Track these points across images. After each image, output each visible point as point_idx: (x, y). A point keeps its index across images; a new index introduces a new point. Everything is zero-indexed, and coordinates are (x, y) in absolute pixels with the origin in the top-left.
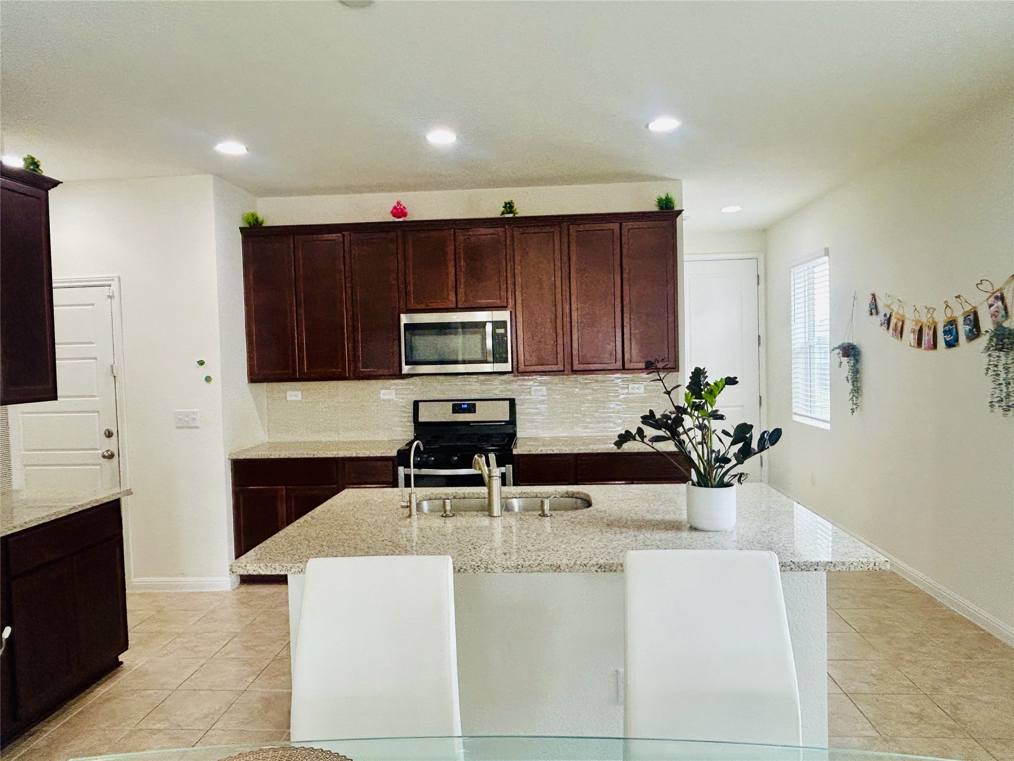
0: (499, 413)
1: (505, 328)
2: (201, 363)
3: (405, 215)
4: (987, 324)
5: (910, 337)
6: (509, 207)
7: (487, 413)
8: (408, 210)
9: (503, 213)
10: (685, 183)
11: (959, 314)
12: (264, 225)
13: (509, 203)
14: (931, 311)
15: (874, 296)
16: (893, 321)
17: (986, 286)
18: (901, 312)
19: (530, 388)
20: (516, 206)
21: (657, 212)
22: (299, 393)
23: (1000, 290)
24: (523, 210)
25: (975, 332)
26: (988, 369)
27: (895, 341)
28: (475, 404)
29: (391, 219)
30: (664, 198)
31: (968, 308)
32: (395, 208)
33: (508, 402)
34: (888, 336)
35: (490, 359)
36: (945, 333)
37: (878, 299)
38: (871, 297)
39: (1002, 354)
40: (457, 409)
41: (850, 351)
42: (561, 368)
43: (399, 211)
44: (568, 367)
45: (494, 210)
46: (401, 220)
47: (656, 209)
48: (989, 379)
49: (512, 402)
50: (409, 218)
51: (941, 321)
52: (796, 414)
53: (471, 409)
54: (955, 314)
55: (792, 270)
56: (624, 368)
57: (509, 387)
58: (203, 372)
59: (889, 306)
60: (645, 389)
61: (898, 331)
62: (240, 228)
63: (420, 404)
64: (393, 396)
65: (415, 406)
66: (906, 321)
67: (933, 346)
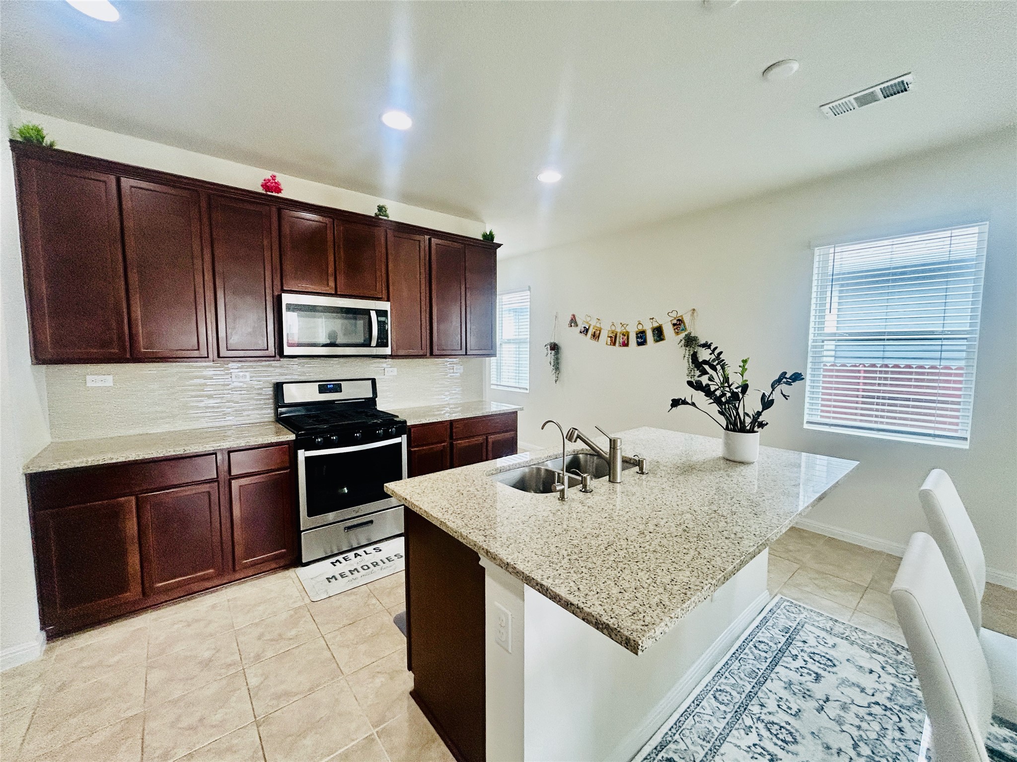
0: (363, 391)
1: (386, 316)
3: (278, 191)
4: (670, 333)
5: (605, 339)
6: (382, 210)
7: (352, 392)
9: (377, 215)
11: (648, 326)
12: (56, 147)
13: (382, 206)
14: (625, 326)
15: (573, 315)
16: (591, 331)
17: (671, 314)
18: (598, 326)
19: (384, 370)
20: (387, 212)
21: (480, 240)
22: (110, 378)
23: (681, 316)
24: (395, 216)
25: (660, 338)
28: (341, 385)
29: (261, 190)
30: (488, 233)
31: (656, 324)
32: (266, 181)
33: (370, 381)
34: (586, 339)
35: (374, 343)
36: (637, 337)
37: (576, 317)
38: (570, 317)
40: (323, 389)
41: (555, 347)
42: (424, 353)
43: (271, 186)
44: (428, 353)
45: (369, 210)
46: (273, 194)
49: (374, 381)
50: (283, 195)
51: (633, 330)
52: (492, 384)
53: (338, 389)
54: (644, 327)
56: (466, 354)
59: (587, 322)
60: (464, 369)
61: (596, 336)
62: (11, 141)
63: (284, 385)
64: (248, 379)
65: (278, 388)
66: (602, 331)
67: (625, 344)
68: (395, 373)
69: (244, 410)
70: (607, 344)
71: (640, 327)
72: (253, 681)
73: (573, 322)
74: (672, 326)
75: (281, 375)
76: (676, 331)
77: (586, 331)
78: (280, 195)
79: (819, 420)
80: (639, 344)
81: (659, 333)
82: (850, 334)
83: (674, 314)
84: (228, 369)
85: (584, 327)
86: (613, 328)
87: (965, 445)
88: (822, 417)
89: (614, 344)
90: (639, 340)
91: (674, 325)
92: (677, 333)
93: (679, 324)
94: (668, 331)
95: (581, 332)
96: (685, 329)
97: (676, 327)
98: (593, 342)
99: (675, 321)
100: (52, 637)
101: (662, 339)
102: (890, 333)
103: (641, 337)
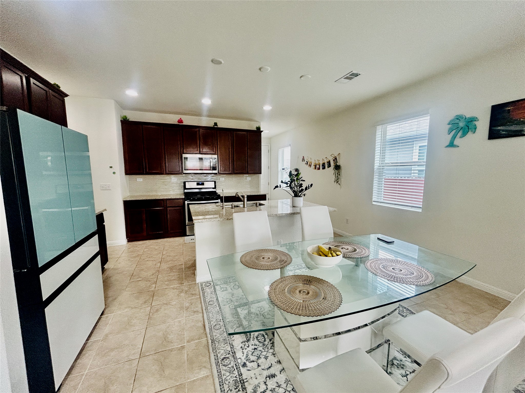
0: (211, 185)
2: (111, 167)
3: (182, 123)
4: (332, 164)
5: (313, 167)
6: (216, 124)
8: (184, 121)
9: (214, 126)
10: (261, 123)
11: (326, 161)
12: (129, 120)
13: (216, 123)
14: (319, 161)
15: (303, 157)
16: (309, 163)
17: (333, 156)
18: (311, 161)
19: (220, 178)
20: (218, 124)
22: (142, 179)
23: (336, 157)
24: (220, 125)
25: (329, 166)
26: (334, 174)
27: (309, 168)
28: (204, 183)
29: (178, 123)
30: (258, 127)
31: (328, 160)
32: (179, 120)
33: (213, 182)
34: (307, 166)
35: (212, 169)
36: (322, 166)
37: (304, 158)
38: (302, 157)
39: (337, 171)
40: (198, 184)
41: (297, 170)
42: (231, 172)
43: (180, 121)
44: (233, 173)
45: (211, 124)
46: (181, 124)
47: (256, 130)
48: (334, 176)
49: (215, 182)
50: (184, 124)
51: (321, 163)
53: (203, 184)
54: (325, 162)
55: (279, 149)
56: (248, 173)
57: (213, 178)
58: (112, 170)
59: (307, 159)
60: (251, 179)
61: (310, 166)
62: (121, 120)
63: (186, 182)
64: (176, 180)
65: (185, 183)
66: (312, 163)
67: (319, 169)
68: (224, 180)
69: (175, 190)
71: (323, 161)
72: (164, 253)
73: (303, 160)
74: (333, 161)
75: (186, 179)
76: (334, 163)
78: (183, 124)
79: (382, 201)
80: (323, 169)
81: (329, 164)
82: (392, 163)
84: (171, 177)
85: (307, 162)
86: (315, 162)
87: (420, 210)
88: (384, 200)
89: (315, 169)
90: (323, 167)
95: (306, 164)
96: (337, 162)
99: (334, 159)
100: (129, 241)
101: (330, 166)
102: (401, 163)
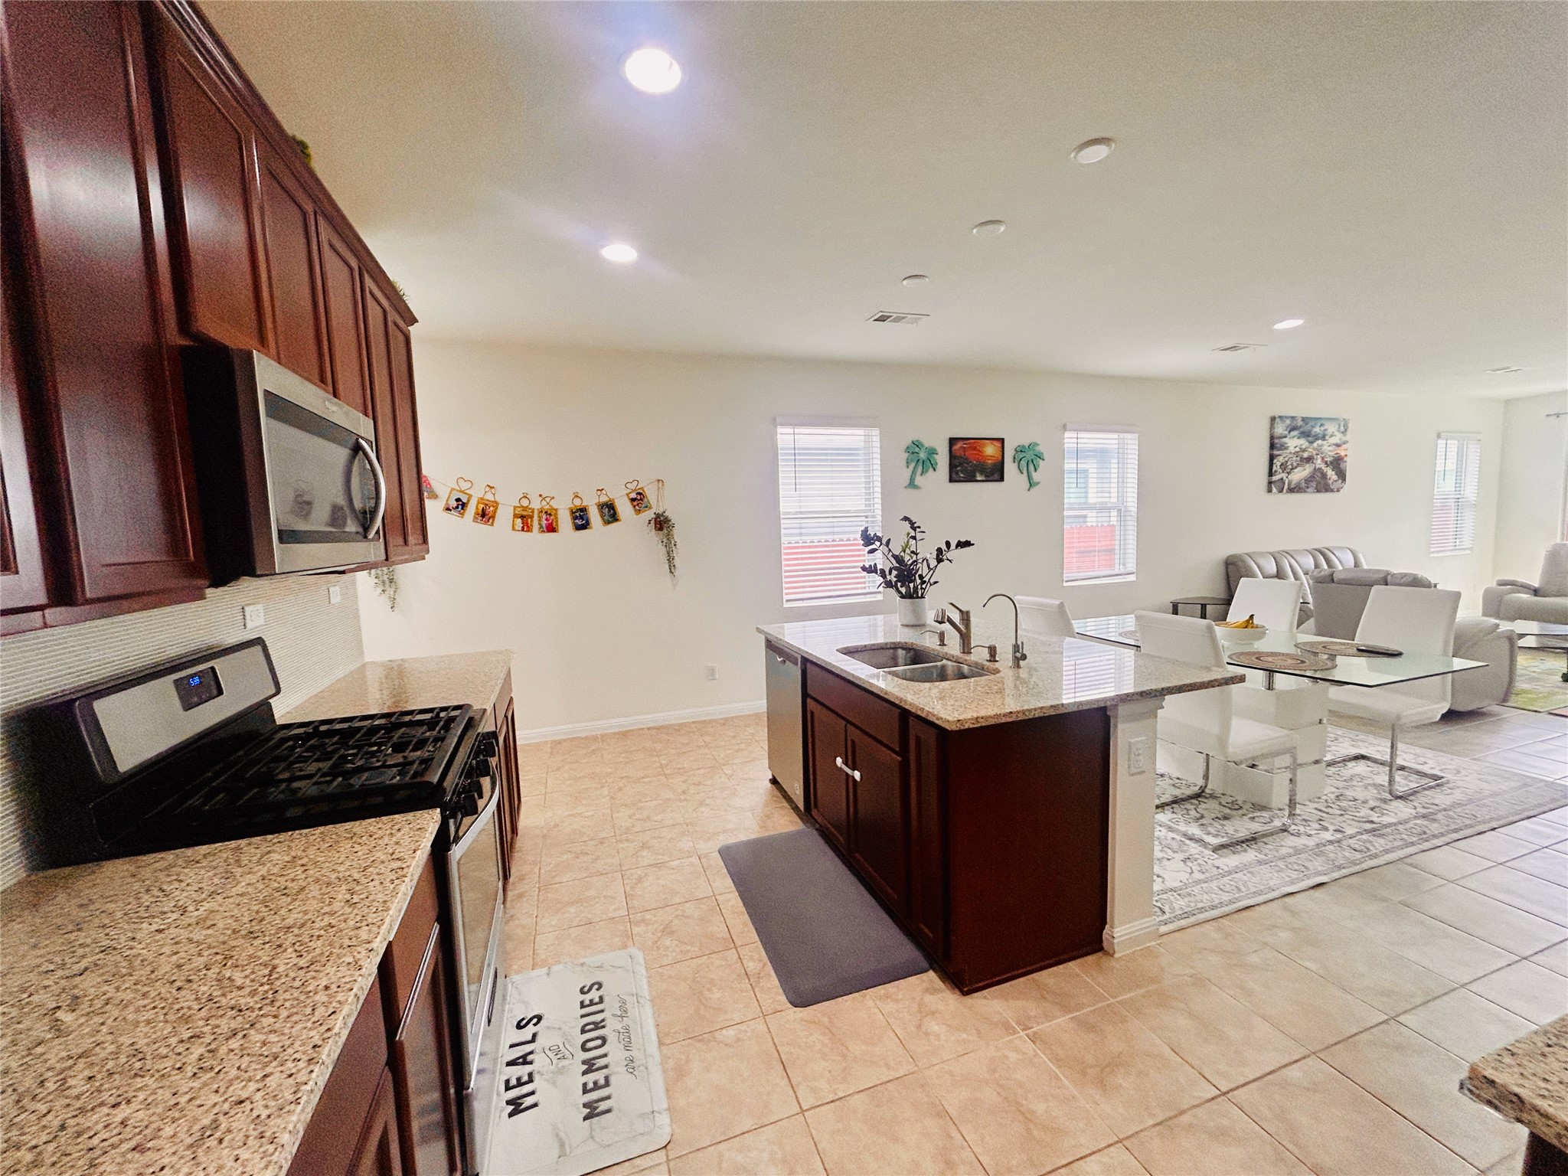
4: (627, 510)
11: (591, 502)
16: (475, 507)
18: (488, 498)
23: (642, 488)
25: (614, 518)
31: (606, 499)
33: (260, 649)
34: (463, 519)
36: (574, 518)
40: (184, 696)
49: (264, 646)
51: (564, 508)
53: (211, 685)
54: (586, 503)
59: (462, 491)
61: (485, 515)
66: (500, 507)
67: (551, 528)
70: (514, 529)
71: (577, 502)
74: (629, 503)
76: (637, 508)
77: (461, 505)
80: (579, 528)
81: (610, 513)
83: (632, 486)
85: (458, 500)
86: (525, 503)
89: (529, 529)
90: (579, 522)
91: (633, 500)
92: (638, 512)
93: (638, 500)
94: (624, 508)
95: (448, 509)
96: (648, 507)
97: (635, 503)
98: (482, 528)
99: (633, 495)
101: (617, 520)
103: (581, 518)
